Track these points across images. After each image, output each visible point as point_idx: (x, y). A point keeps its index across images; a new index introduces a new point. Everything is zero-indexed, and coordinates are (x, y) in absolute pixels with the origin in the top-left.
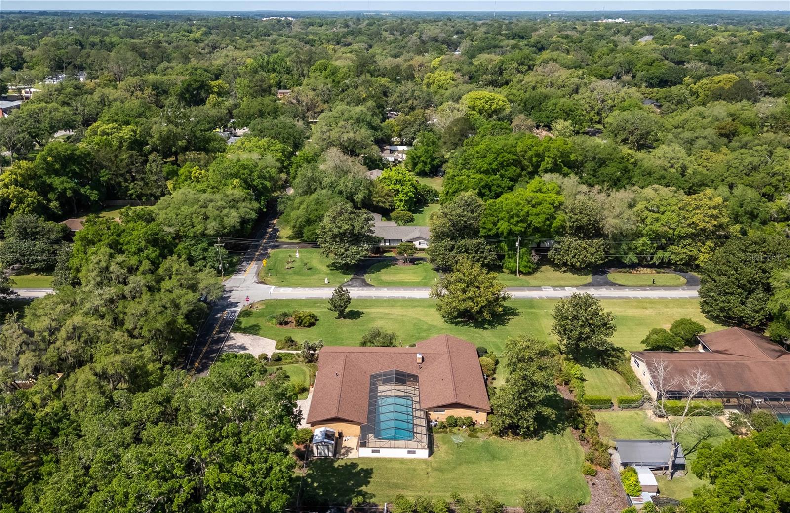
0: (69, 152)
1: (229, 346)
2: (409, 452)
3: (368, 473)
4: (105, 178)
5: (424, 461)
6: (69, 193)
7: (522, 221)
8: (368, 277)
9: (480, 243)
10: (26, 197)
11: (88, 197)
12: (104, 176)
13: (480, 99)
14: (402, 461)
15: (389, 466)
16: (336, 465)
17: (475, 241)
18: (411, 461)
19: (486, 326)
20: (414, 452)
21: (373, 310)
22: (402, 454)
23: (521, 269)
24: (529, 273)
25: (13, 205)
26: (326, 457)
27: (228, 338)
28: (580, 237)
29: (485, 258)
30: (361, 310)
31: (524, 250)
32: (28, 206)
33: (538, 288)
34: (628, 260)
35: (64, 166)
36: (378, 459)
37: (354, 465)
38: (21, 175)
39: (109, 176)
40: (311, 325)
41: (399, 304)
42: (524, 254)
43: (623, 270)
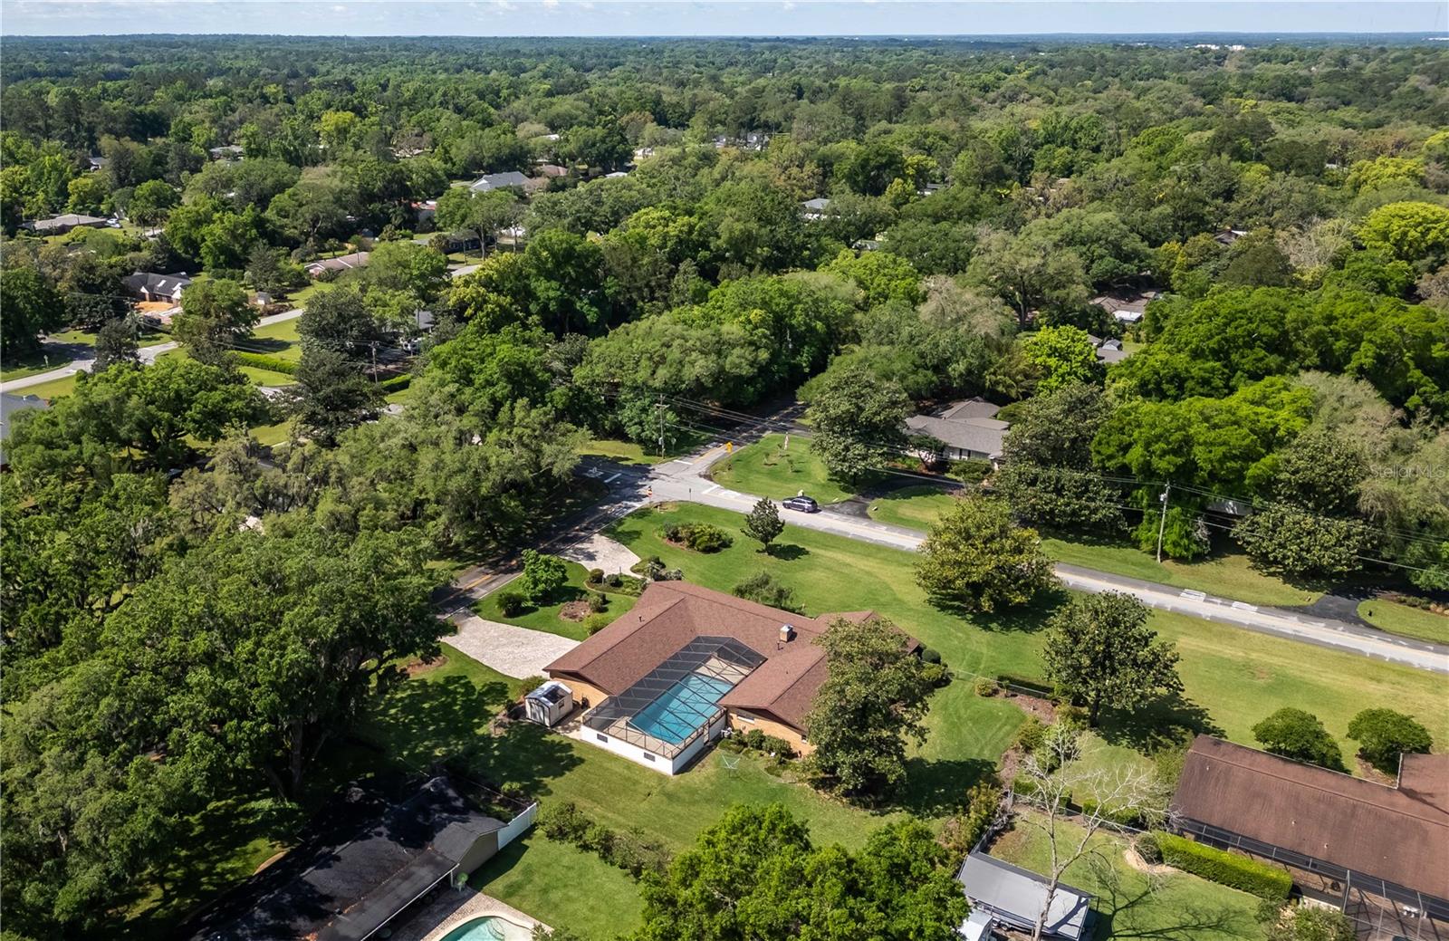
0: (564, 245)
1: (576, 551)
2: (646, 756)
3: (575, 762)
4: (612, 291)
5: (661, 778)
6: (553, 306)
7: (1175, 452)
8: (874, 505)
9: (1090, 481)
10: (485, 302)
11: (584, 316)
12: (611, 287)
13: (1403, 218)
14: (630, 765)
15: (606, 765)
16: (548, 738)
17: (1077, 475)
18: (644, 769)
19: (994, 625)
20: (653, 759)
21: (830, 554)
22: (634, 754)
23: (1167, 548)
24: (1180, 560)
25: (469, 311)
26: (543, 724)
27: (588, 539)
28: (1305, 506)
29: (1095, 511)
30: (807, 548)
31: (1177, 510)
32: (488, 315)
33: (1177, 589)
34: (1422, 578)
35: (558, 265)
36: (602, 751)
37: (569, 747)
38: (497, 271)
39: (617, 288)
40: (709, 550)
41: (882, 555)
42: (1174, 519)
43: (1411, 599)
